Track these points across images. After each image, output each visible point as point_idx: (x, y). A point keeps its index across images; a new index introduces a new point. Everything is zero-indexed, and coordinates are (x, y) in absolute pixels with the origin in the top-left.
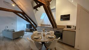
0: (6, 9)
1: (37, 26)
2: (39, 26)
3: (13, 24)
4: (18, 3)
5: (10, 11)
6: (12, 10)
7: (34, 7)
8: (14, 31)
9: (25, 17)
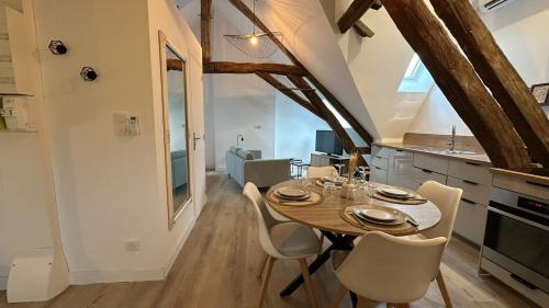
0: (234, 64)
1: (377, 141)
2: (384, 141)
3: (259, 127)
4: (273, 22)
5: (245, 68)
6: (253, 65)
7: (337, 19)
8: (258, 154)
9: (304, 92)
